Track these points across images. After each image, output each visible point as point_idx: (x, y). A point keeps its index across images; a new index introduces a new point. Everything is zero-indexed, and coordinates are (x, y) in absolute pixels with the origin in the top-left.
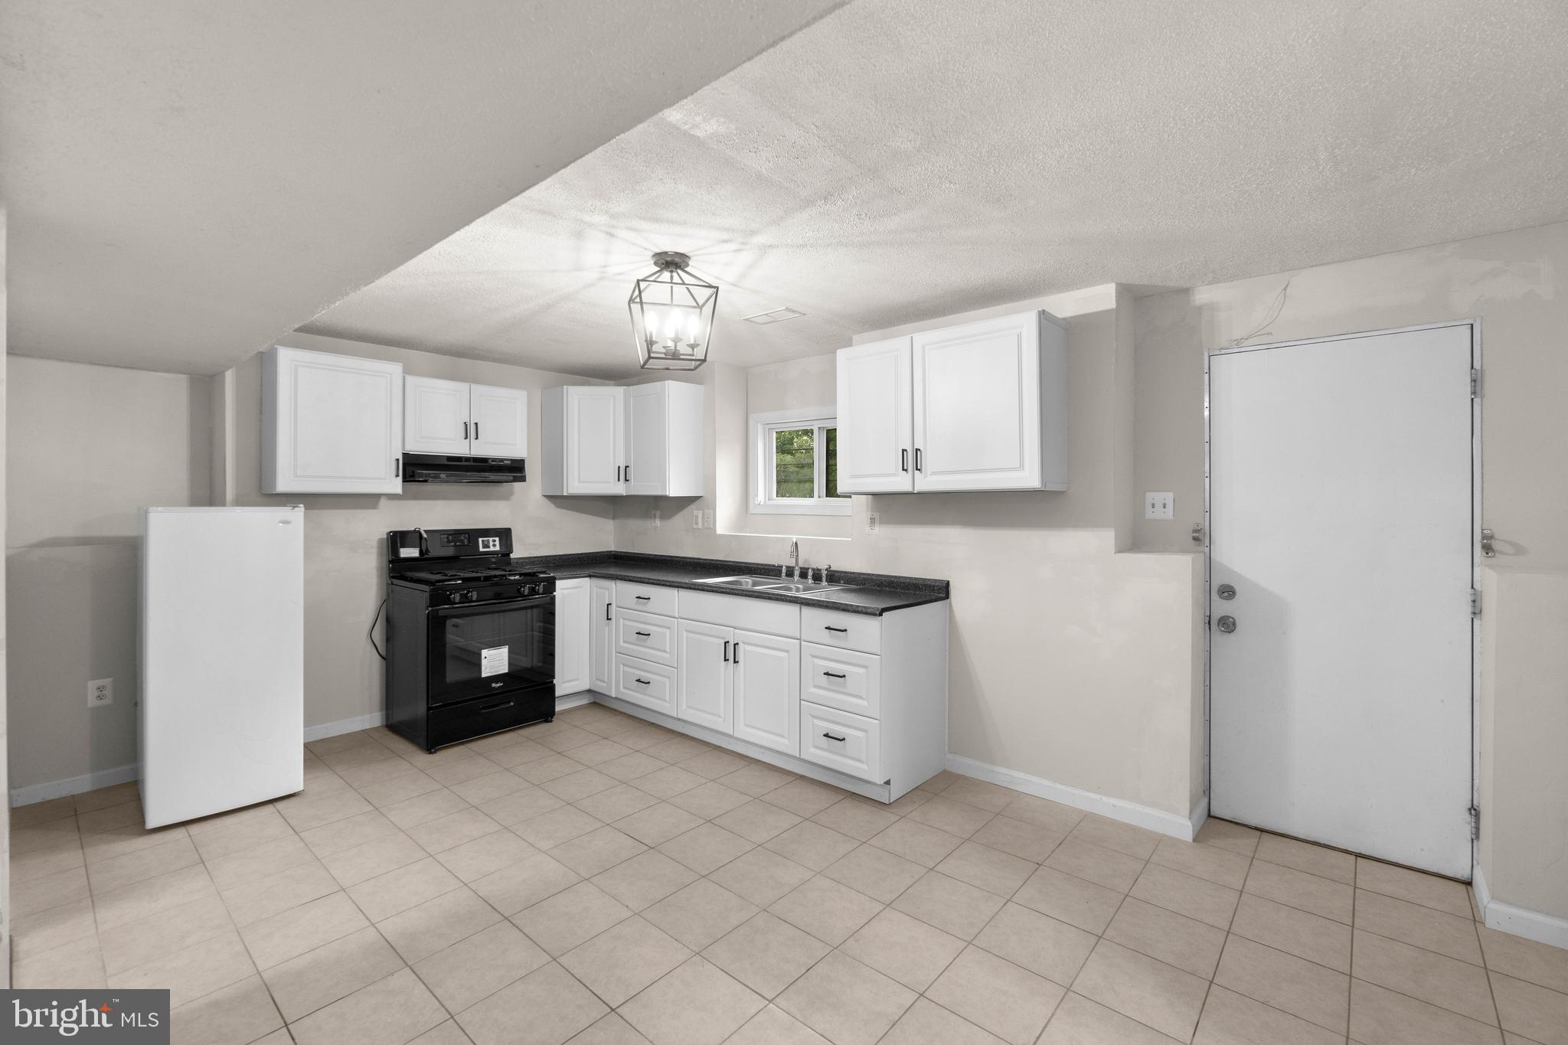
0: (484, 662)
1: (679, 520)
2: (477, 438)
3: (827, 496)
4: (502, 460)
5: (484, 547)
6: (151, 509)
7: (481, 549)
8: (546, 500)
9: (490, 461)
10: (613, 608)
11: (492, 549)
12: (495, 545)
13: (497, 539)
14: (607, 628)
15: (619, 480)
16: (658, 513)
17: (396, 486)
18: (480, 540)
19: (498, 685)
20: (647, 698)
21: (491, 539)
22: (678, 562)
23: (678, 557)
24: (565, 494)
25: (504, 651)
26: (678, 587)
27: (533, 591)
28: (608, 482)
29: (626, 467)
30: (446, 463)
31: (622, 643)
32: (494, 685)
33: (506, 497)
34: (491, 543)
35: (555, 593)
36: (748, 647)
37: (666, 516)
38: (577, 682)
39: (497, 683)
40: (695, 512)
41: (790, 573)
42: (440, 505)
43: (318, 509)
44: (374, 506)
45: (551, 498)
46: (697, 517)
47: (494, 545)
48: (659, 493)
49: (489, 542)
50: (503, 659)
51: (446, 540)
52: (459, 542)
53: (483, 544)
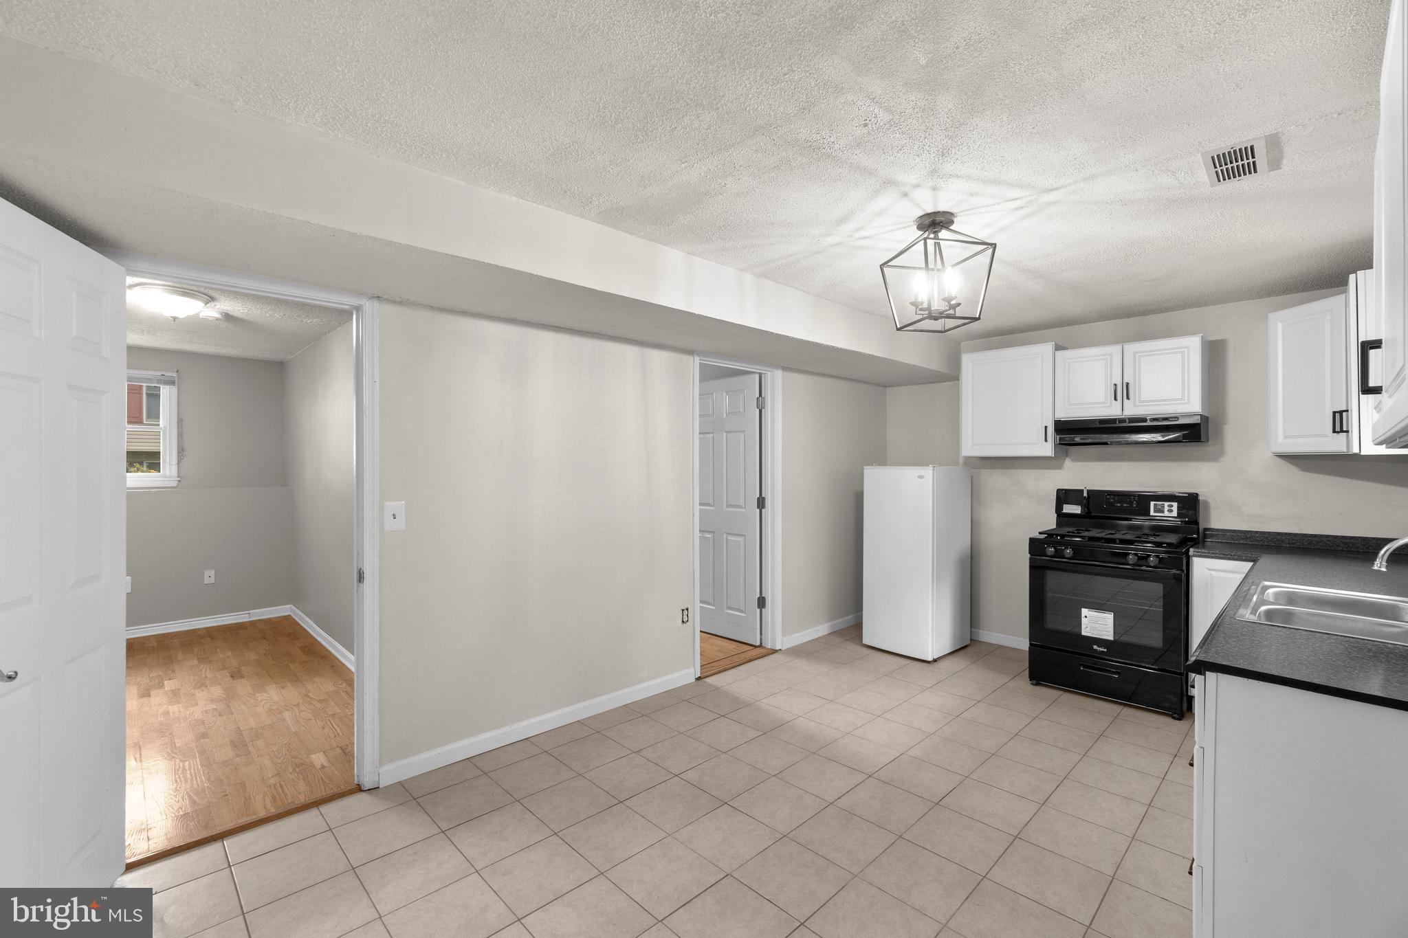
0: (1084, 621)
2: (1127, 399)
4: (1166, 418)
5: (1156, 512)
6: (865, 467)
7: (1152, 513)
9: (1149, 420)
11: (1166, 513)
13: (1175, 505)
15: (1335, 431)
17: (1047, 449)
18: (1152, 503)
19: (1100, 649)
21: (1166, 504)
25: (1108, 618)
27: (1142, 562)
28: (1323, 436)
29: (1343, 412)
30: (1099, 426)
32: (1095, 647)
34: (1166, 508)
35: (1191, 570)
39: (1100, 647)
47: (1170, 511)
49: (1163, 506)
50: (1106, 625)
51: (1112, 500)
52: (1127, 503)
53: (1154, 508)
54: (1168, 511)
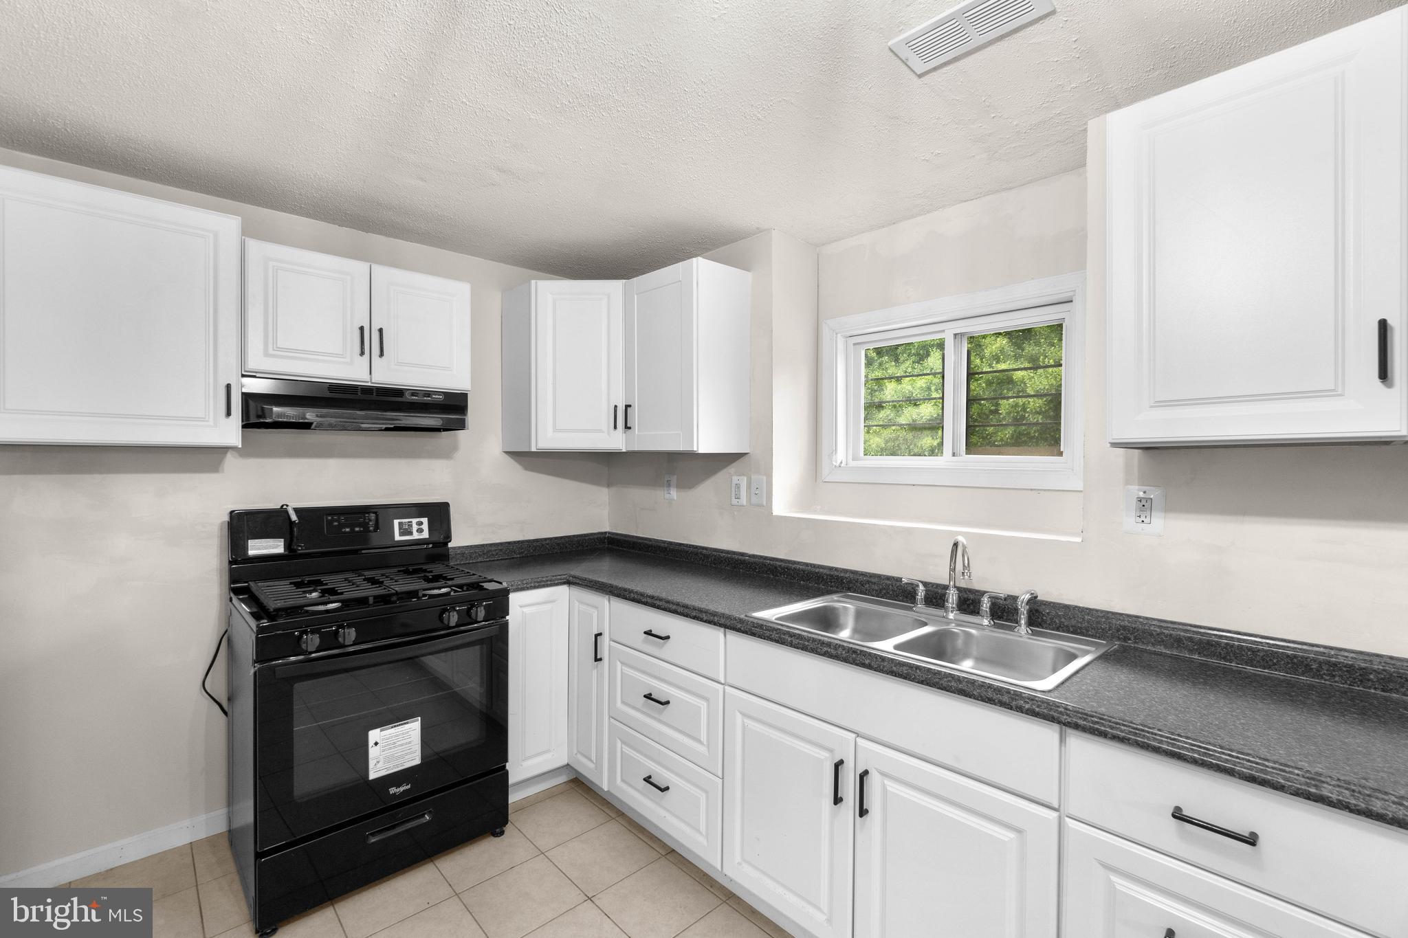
0: (373, 752)
1: (708, 491)
2: (382, 354)
3: (969, 451)
4: (428, 394)
5: (401, 534)
7: (398, 537)
8: (508, 459)
9: (407, 395)
10: (605, 642)
11: (416, 536)
12: (420, 530)
13: (425, 520)
14: (595, 672)
15: (615, 427)
16: (674, 479)
17: (230, 432)
18: (396, 522)
19: (402, 789)
20: (663, 813)
21: (414, 521)
22: (707, 556)
23: (706, 549)
24: (533, 449)
25: (412, 730)
26: (726, 627)
27: (468, 619)
28: (600, 431)
29: (627, 406)
31: (619, 704)
32: (393, 790)
33: (447, 454)
34: (415, 527)
35: (507, 617)
36: (892, 787)
37: (687, 484)
38: (548, 756)
39: (398, 786)
40: (735, 479)
41: (936, 597)
42: (333, 465)
43: (101, 473)
44: (215, 467)
45: (516, 455)
46: (738, 486)
48: (681, 447)
49: (410, 525)
50: (410, 743)
51: (336, 523)
52: (359, 525)
53: (400, 529)
54: (417, 531)
